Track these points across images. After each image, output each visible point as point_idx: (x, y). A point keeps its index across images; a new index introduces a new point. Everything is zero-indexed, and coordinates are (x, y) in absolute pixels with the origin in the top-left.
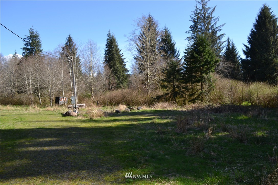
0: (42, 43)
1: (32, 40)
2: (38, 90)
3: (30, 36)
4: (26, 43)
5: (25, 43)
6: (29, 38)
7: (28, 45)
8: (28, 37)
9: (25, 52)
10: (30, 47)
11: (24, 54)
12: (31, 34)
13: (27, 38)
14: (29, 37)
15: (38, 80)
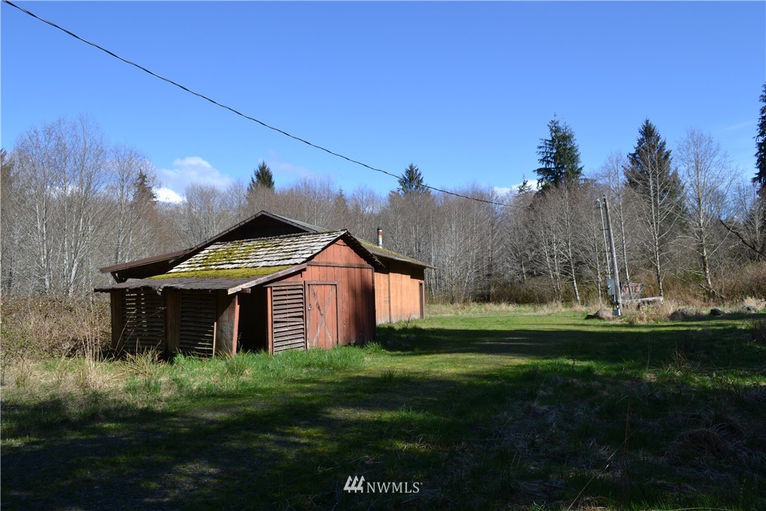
0: (579, 151)
1: (557, 148)
2: (571, 268)
3: (551, 139)
4: (545, 158)
5: (541, 157)
6: (550, 145)
7: (548, 162)
8: (548, 142)
9: (542, 179)
10: (553, 166)
11: (540, 184)
12: (554, 134)
13: (546, 144)
14: (550, 141)
15: (570, 244)
